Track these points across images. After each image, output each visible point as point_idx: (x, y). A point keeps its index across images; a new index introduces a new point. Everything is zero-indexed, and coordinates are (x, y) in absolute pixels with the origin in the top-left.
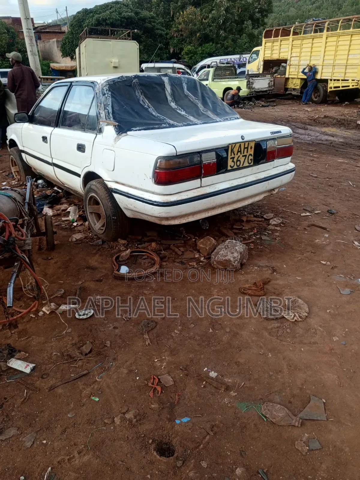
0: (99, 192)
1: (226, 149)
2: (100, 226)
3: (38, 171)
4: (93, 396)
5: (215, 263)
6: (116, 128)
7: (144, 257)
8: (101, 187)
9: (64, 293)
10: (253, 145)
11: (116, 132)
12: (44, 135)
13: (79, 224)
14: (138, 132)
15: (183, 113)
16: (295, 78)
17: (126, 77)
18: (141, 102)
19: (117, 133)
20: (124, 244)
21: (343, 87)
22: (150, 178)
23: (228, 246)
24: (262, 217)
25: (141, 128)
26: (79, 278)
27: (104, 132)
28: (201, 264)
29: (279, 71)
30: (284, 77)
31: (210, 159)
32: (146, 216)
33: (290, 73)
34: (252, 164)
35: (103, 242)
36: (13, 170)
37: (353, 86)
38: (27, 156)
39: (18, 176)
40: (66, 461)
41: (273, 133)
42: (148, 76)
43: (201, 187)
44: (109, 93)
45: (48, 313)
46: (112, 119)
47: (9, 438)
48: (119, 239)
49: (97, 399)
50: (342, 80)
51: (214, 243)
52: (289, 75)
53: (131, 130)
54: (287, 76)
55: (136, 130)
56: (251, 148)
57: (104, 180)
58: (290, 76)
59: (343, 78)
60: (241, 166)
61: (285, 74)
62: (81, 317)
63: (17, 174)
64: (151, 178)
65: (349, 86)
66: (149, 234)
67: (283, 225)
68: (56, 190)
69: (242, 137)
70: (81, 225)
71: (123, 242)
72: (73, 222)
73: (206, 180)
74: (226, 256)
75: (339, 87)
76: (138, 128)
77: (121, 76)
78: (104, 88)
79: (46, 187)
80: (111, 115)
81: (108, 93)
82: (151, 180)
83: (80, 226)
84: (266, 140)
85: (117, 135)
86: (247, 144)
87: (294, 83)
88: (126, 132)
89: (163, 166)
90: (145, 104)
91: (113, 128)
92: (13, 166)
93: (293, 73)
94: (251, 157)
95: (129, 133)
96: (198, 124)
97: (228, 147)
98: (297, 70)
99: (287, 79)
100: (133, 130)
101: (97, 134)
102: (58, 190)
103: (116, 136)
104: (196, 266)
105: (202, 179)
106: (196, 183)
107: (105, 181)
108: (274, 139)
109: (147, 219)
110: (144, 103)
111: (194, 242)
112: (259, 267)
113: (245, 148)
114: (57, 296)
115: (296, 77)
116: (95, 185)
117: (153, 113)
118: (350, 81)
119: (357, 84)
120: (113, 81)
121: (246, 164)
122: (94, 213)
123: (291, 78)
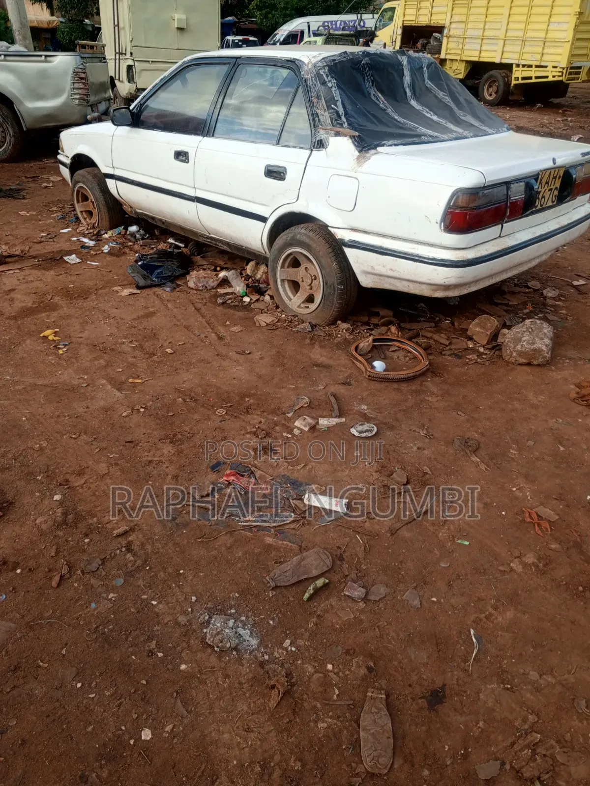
0: (314, 246)
1: (536, 176)
2: (300, 301)
3: (138, 211)
4: (458, 539)
5: (514, 354)
6: (355, 140)
7: (393, 349)
8: (317, 236)
9: (310, 402)
10: (561, 173)
11: (357, 147)
12: (179, 149)
13: (254, 300)
14: (393, 147)
15: (435, 118)
16: (457, 60)
17: (352, 53)
18: (373, 98)
19: (360, 149)
20: (347, 330)
21: (537, 78)
22: (437, 223)
23: (531, 328)
24: (527, 287)
25: (396, 142)
26: (313, 381)
27: (329, 147)
28: (484, 356)
29: (429, 47)
30: (438, 58)
31: (518, 193)
32: (406, 284)
33: (449, 51)
34: (555, 203)
35: (313, 326)
36: (79, 208)
37: (554, 77)
38: (119, 183)
39: (88, 220)
40: (485, 620)
41: (584, 155)
42: (380, 53)
43: (500, 236)
44: (333, 81)
45: (306, 429)
46: (346, 125)
47: (384, 597)
48: (339, 322)
49: (467, 543)
50: (537, 66)
51: (497, 326)
52: (446, 54)
53: (383, 145)
54: (442, 56)
55: (391, 145)
56: (559, 178)
57: (328, 226)
58: (448, 57)
59: (538, 64)
60: (544, 206)
61: (439, 53)
62: (364, 435)
63: (85, 216)
64: (439, 221)
65: (547, 77)
66: (383, 312)
67: (563, 299)
68: (172, 243)
69: (554, 160)
70: (257, 300)
71: (345, 326)
72: (243, 297)
73: (509, 226)
74: (533, 343)
75: (530, 78)
76: (391, 142)
77: (344, 53)
78: (321, 72)
79: (148, 238)
80: (343, 119)
81: (331, 81)
82: (438, 225)
83: (255, 302)
84: (574, 166)
85: (360, 152)
86: (557, 170)
87: (454, 68)
88: (375, 148)
89: (460, 202)
90: (379, 101)
91: (350, 141)
92: (78, 202)
93: (453, 51)
94: (556, 193)
95: (379, 149)
96: (469, 138)
97: (538, 175)
98: (460, 47)
99: (443, 62)
100: (385, 144)
101: (312, 150)
102: (177, 243)
103: (357, 153)
104: (479, 360)
105: (504, 225)
106: (494, 230)
107: (329, 228)
108: (582, 164)
109: (406, 290)
110: (377, 99)
111: (451, 325)
112: (570, 359)
113: (553, 178)
114: (302, 407)
115: (458, 58)
116: (305, 235)
117: (396, 117)
118: (550, 68)
119: (560, 74)
120: (334, 60)
121: (550, 203)
122: (288, 280)
123: (450, 59)
